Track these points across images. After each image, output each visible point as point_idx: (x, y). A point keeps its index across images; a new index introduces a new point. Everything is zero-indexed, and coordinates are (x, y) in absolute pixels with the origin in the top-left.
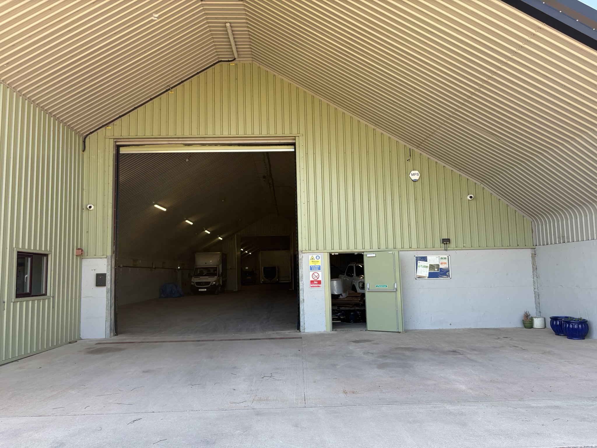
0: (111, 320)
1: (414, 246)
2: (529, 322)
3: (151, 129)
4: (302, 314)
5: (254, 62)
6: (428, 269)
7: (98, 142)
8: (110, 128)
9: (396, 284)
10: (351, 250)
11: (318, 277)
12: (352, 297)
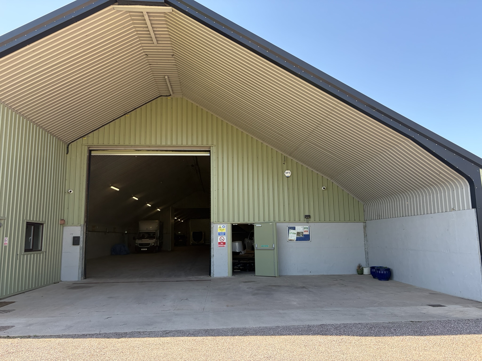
0: (82, 268)
1: (287, 219)
2: (360, 271)
3: (113, 139)
4: (212, 265)
5: (183, 97)
6: (296, 235)
7: (77, 148)
8: (86, 138)
9: (274, 245)
10: (246, 222)
11: (223, 240)
12: (248, 253)
